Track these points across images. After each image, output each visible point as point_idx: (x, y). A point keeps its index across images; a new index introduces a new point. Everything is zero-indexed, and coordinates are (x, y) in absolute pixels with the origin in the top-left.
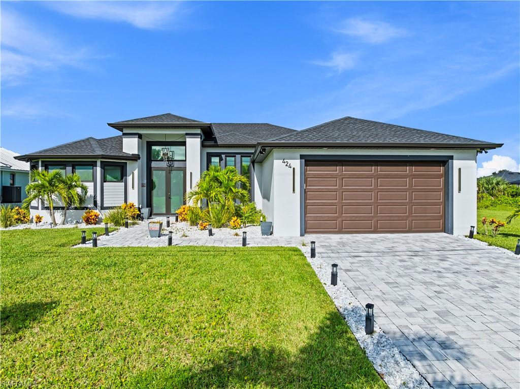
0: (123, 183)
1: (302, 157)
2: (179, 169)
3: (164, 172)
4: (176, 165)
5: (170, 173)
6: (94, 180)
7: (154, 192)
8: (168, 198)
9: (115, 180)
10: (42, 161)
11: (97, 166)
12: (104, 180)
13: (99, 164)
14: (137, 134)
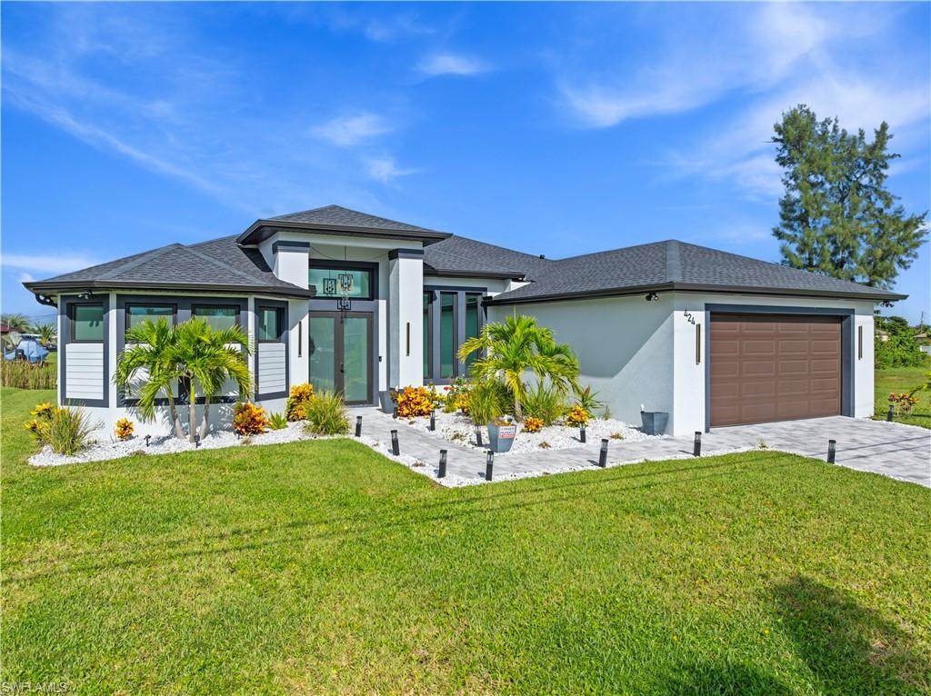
0: (283, 345)
1: (708, 307)
2: (359, 314)
3: (332, 320)
5: (342, 322)
8: (339, 373)
10: (119, 297)
11: (247, 309)
12: (258, 340)
13: (251, 304)
14: (307, 245)
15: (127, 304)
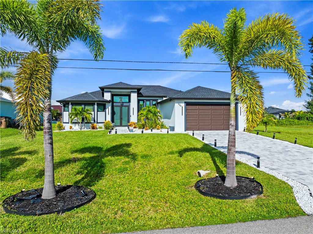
0: (105, 112)
1: (185, 102)
2: (126, 106)
3: (119, 108)
4: (125, 104)
5: (122, 108)
6: (94, 111)
7: (115, 116)
8: (121, 119)
9: (102, 111)
10: (71, 103)
11: (95, 105)
12: (98, 111)
13: (96, 104)
14: (110, 91)
15: (72, 104)
